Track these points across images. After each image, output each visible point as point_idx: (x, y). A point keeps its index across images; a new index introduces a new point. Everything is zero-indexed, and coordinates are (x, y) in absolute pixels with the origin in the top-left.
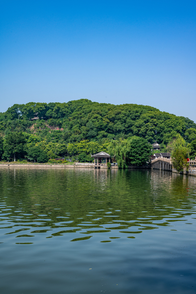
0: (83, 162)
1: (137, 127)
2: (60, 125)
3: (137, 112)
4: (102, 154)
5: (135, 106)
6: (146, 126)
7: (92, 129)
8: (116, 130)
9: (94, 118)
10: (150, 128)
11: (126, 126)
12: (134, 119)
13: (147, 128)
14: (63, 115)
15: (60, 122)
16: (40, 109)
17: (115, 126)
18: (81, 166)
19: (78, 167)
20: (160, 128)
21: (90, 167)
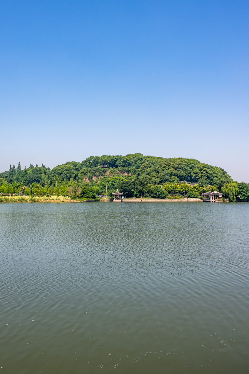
0: (192, 198)
1: (195, 173)
2: (129, 172)
3: (192, 164)
4: (216, 193)
5: (191, 160)
6: (201, 173)
7: (166, 174)
8: (180, 175)
9: (164, 167)
10: (204, 174)
11: (187, 173)
12: (191, 168)
13: (202, 174)
14: (130, 164)
15: (129, 169)
16: (112, 160)
17: (179, 172)
18: (191, 201)
19: (189, 201)
20: (211, 174)
21: (197, 201)
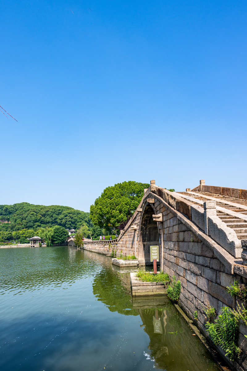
0: (23, 243)
1: (60, 219)
2: (8, 220)
3: (60, 211)
4: (36, 238)
6: (66, 219)
7: (30, 221)
8: (46, 222)
9: (32, 215)
10: (68, 220)
11: (53, 219)
12: (58, 215)
14: (10, 213)
15: (8, 217)
17: (46, 219)
18: (21, 246)
19: (20, 246)
20: (75, 219)
21: (28, 246)
